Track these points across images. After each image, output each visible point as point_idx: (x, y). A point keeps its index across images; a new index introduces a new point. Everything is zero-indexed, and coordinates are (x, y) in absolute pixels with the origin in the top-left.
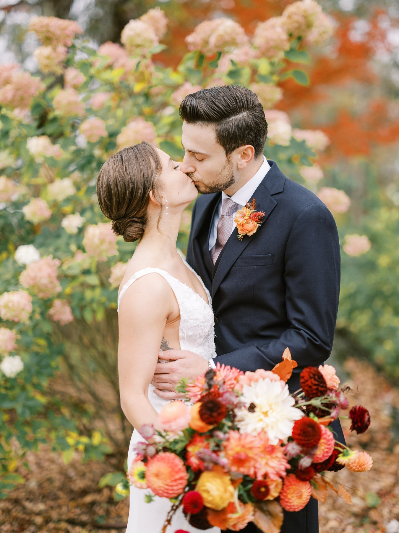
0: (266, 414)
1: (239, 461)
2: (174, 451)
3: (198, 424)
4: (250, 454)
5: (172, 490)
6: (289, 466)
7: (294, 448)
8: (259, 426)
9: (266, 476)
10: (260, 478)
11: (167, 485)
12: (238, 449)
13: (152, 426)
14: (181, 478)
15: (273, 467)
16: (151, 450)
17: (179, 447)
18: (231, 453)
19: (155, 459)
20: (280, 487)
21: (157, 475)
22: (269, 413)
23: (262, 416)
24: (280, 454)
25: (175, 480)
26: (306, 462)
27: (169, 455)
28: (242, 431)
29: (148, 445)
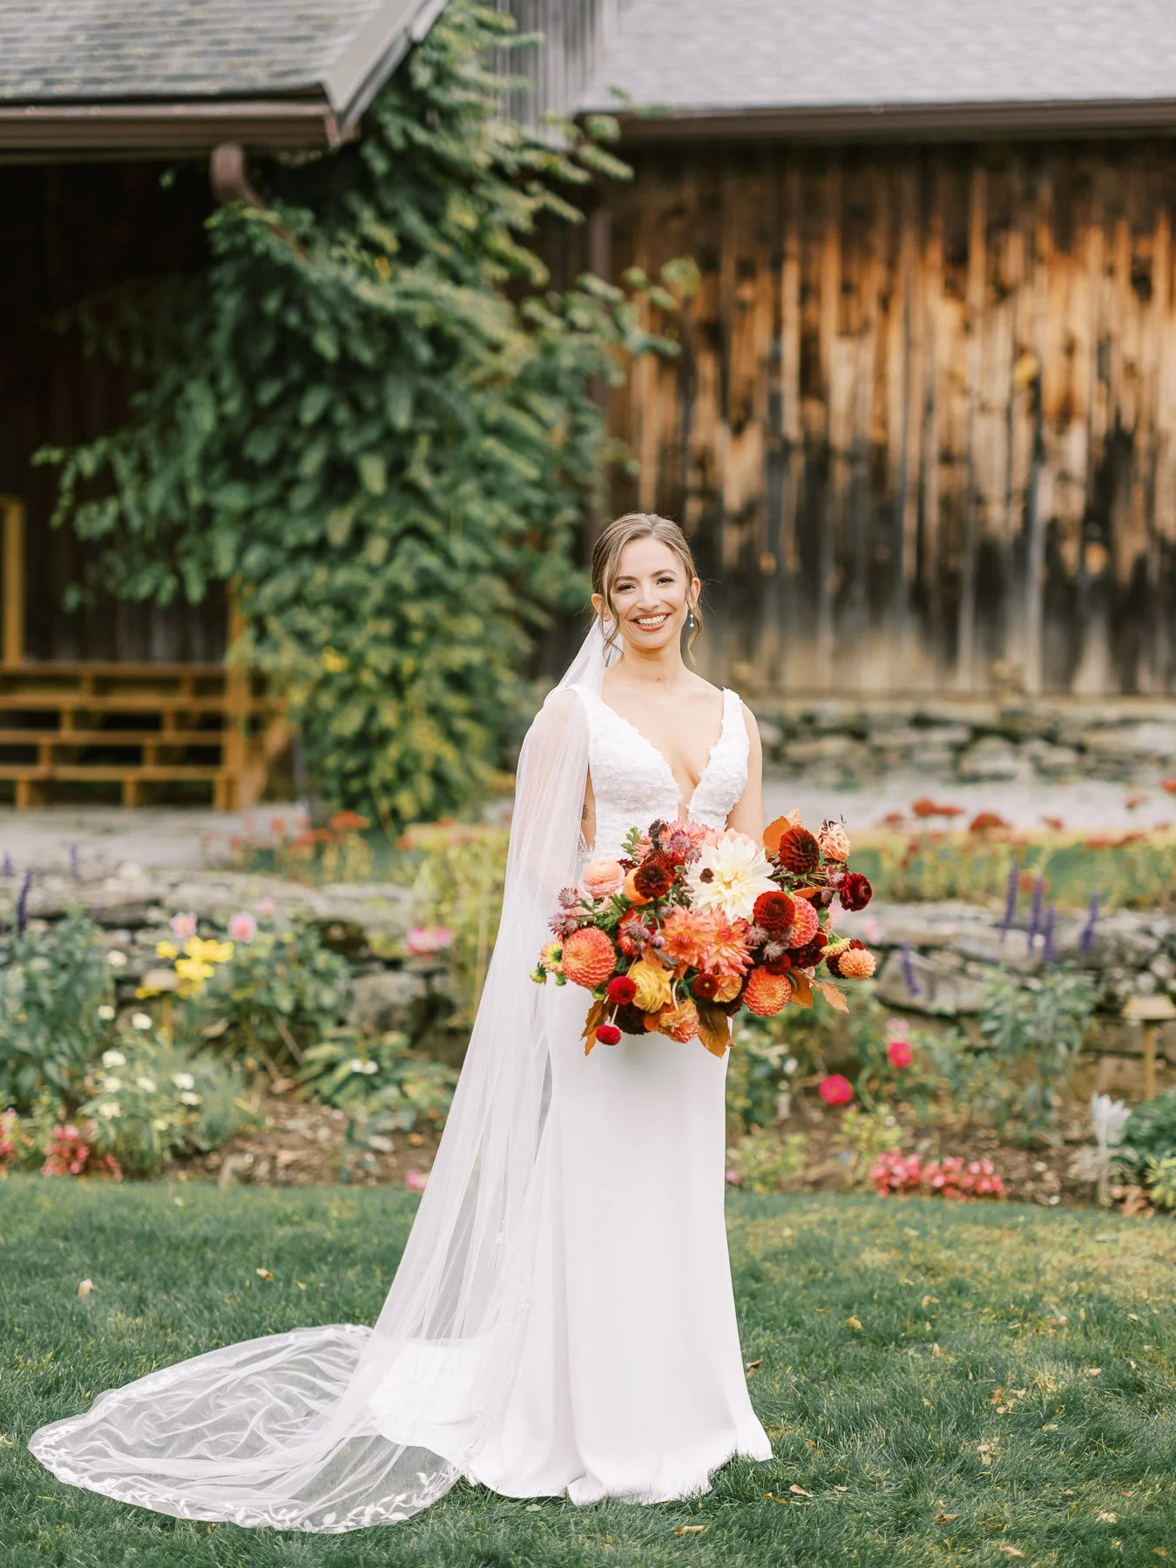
0: (728, 885)
1: (681, 945)
2: (602, 928)
3: (634, 895)
4: (696, 939)
5: (594, 974)
6: (751, 960)
7: (758, 933)
8: (715, 901)
9: (717, 968)
10: (708, 971)
11: (587, 966)
12: (681, 929)
13: (576, 892)
14: (607, 960)
15: (727, 958)
16: (573, 924)
17: (609, 921)
18: (673, 933)
19: (575, 935)
20: (739, 986)
21: (576, 955)
22: (733, 884)
23: (722, 888)
24: (740, 943)
25: (599, 961)
26: (773, 950)
27: (595, 931)
28: (692, 907)
29: (568, 917)
